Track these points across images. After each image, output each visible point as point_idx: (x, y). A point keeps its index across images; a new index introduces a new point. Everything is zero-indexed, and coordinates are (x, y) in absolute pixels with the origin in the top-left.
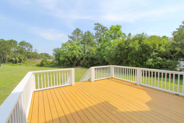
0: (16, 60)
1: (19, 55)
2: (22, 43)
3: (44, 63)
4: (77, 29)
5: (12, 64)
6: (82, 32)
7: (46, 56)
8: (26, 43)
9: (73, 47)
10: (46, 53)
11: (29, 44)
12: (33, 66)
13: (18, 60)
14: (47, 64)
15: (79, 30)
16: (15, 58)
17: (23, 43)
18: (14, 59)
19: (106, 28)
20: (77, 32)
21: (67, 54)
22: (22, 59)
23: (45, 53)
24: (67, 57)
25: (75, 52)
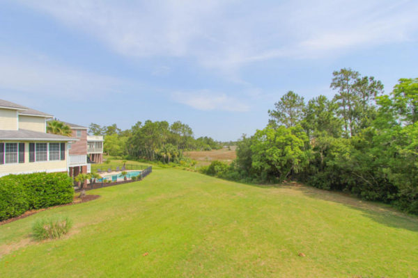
0: (167, 157)
1: (172, 148)
2: (177, 126)
3: (217, 168)
4: (290, 94)
5: (163, 165)
6: (303, 99)
7: (208, 143)
8: (181, 126)
9: (284, 138)
10: (208, 137)
11: (187, 127)
12: (196, 171)
13: (170, 156)
14: (222, 170)
15: (294, 96)
16: (166, 153)
17: (178, 124)
18: (165, 155)
19: (372, 79)
20: (290, 100)
21: (271, 156)
22: (176, 155)
23: (206, 137)
24: (269, 162)
25: (290, 152)
